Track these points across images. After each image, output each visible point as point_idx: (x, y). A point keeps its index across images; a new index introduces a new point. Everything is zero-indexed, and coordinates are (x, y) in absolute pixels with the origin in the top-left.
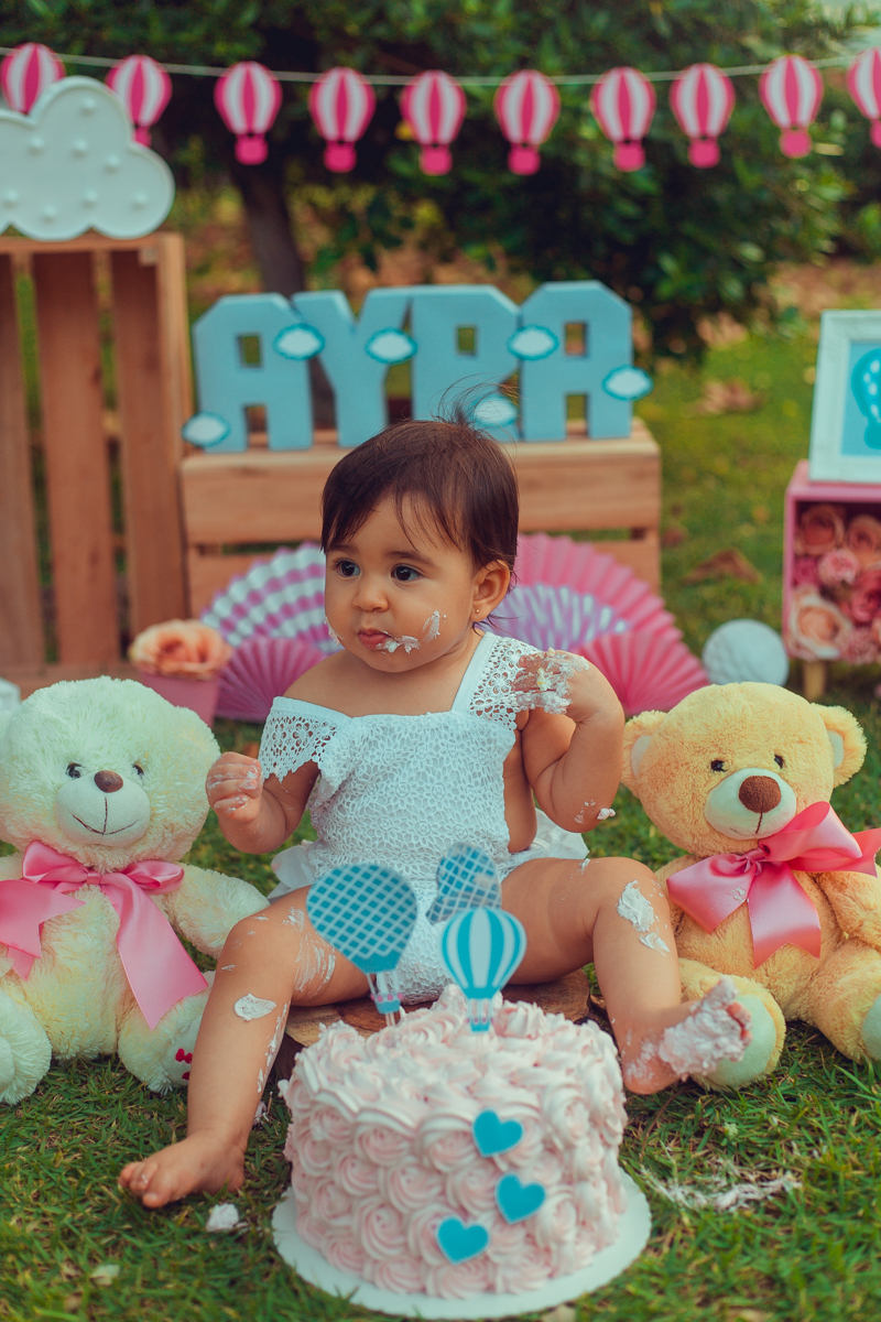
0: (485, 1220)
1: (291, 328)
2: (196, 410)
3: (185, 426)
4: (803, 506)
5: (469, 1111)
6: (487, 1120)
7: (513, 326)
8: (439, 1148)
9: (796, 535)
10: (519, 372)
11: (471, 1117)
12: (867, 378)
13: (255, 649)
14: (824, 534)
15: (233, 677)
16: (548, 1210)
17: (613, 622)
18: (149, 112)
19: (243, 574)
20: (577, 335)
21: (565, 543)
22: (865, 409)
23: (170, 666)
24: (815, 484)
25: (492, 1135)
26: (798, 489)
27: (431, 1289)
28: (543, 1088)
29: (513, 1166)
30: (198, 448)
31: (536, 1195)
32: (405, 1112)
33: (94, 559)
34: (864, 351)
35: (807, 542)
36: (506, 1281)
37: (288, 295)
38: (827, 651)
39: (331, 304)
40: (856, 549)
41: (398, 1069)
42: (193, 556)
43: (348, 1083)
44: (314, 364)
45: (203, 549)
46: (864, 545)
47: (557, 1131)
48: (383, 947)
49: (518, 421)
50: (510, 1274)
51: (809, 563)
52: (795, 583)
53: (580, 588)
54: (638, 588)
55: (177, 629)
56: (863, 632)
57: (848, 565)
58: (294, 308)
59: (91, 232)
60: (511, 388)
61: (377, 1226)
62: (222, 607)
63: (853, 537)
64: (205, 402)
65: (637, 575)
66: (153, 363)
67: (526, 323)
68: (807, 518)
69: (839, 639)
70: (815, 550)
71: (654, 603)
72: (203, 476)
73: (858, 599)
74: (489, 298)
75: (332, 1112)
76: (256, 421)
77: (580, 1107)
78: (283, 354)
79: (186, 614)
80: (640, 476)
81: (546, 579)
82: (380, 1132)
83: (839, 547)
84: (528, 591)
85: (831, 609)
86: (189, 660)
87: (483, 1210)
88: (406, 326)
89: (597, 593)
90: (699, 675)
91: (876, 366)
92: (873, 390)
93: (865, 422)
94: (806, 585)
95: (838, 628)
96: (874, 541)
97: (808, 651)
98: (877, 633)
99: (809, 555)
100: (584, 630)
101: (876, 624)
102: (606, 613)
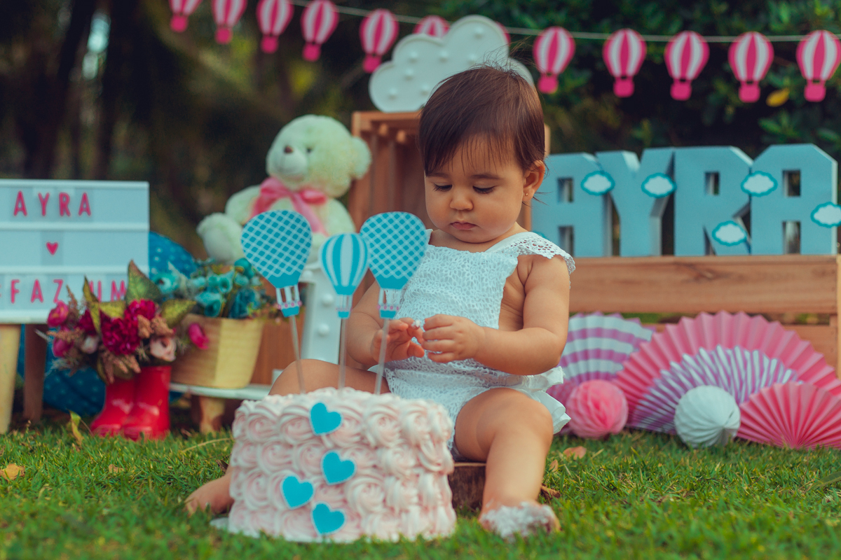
0: (313, 479)
5: (309, 402)
6: (319, 410)
7: (747, 172)
10: (749, 205)
11: (310, 407)
16: (358, 484)
17: (794, 381)
20: (793, 183)
21: (759, 320)
25: (322, 420)
29: (337, 446)
31: (349, 470)
37: (593, 154)
39: (623, 161)
44: (607, 196)
49: (748, 241)
53: (769, 353)
58: (596, 159)
60: (746, 218)
65: (817, 348)
67: (753, 172)
81: (744, 345)
84: (729, 352)
87: (313, 472)
88: (670, 173)
89: (783, 358)
100: (769, 384)
102: (788, 375)
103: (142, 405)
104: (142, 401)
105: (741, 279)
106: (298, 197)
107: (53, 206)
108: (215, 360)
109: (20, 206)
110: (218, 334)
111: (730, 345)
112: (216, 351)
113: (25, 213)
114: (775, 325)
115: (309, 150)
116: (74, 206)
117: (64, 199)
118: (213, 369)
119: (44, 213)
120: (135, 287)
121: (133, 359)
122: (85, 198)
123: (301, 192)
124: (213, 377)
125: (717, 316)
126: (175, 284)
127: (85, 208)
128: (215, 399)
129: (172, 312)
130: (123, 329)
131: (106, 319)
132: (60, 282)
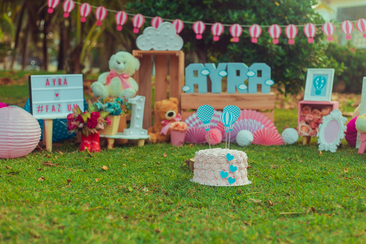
1: (204, 70)
2: (185, 85)
3: (182, 88)
4: (302, 105)
7: (247, 70)
9: (301, 112)
10: (248, 79)
11: (226, 155)
12: (316, 81)
13: (193, 129)
14: (307, 112)
15: (188, 134)
18: (180, 30)
19: (191, 115)
20: (259, 73)
21: (255, 112)
22: (316, 87)
23: (176, 129)
24: (305, 101)
30: (185, 92)
32: (215, 155)
34: (316, 76)
35: (303, 113)
37: (203, 64)
38: (307, 134)
39: (212, 66)
40: (313, 115)
44: (208, 77)
45: (184, 110)
46: (315, 114)
49: (248, 89)
51: (304, 118)
52: (300, 121)
53: (258, 120)
54: (269, 121)
55: (179, 123)
56: (314, 130)
57: (311, 117)
58: (204, 65)
59: (167, 50)
60: (247, 83)
62: (187, 121)
64: (186, 83)
65: (269, 119)
66: (177, 78)
67: (250, 70)
68: (304, 109)
69: (309, 132)
71: (272, 124)
73: (313, 124)
76: (196, 86)
78: (202, 74)
80: (270, 99)
81: (251, 118)
83: (309, 114)
84: (248, 120)
85: (307, 126)
86: (180, 128)
88: (226, 70)
89: (261, 121)
90: (280, 138)
91: (318, 79)
92: (317, 84)
93: (315, 90)
94: (302, 121)
95: (309, 130)
96: (317, 113)
97: (302, 134)
98: (316, 130)
99: (304, 116)
100: (258, 128)
101: (316, 128)
102: (263, 126)
103: (94, 142)
104: (94, 140)
105: (249, 100)
106: (121, 77)
107: (57, 82)
108: (112, 128)
109: (48, 83)
110: (113, 120)
111: (247, 118)
112: (113, 125)
113: (49, 85)
114: (259, 113)
115: (125, 63)
116: (62, 82)
117: (60, 80)
118: (111, 130)
119: (54, 85)
120: (91, 108)
121: (95, 129)
122: (65, 80)
123: (122, 75)
124: (111, 132)
125: (243, 111)
126: (101, 106)
127: (65, 83)
128: (112, 139)
129: (103, 115)
130: (93, 122)
131: (88, 119)
132: (60, 105)
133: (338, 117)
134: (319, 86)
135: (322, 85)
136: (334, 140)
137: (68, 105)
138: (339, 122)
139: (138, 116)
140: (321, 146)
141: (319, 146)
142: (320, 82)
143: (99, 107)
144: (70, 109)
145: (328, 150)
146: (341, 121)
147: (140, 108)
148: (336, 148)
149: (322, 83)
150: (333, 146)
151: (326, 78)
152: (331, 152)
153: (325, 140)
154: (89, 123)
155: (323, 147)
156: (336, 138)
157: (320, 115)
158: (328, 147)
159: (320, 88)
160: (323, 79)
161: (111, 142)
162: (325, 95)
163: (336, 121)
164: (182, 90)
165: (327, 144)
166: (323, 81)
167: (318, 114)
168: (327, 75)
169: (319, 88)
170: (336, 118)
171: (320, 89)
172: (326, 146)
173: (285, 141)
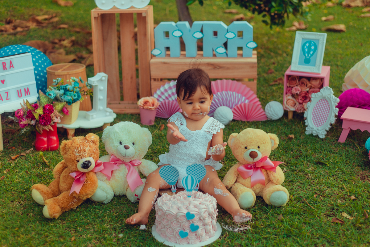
0: (188, 231)
1: (176, 30)
2: (155, 48)
3: (152, 51)
4: (289, 76)
5: (185, 212)
6: (188, 214)
7: (226, 32)
8: (180, 218)
9: (287, 82)
10: (227, 41)
11: (186, 213)
12: (305, 47)
13: (165, 102)
14: (294, 82)
15: (160, 109)
16: (199, 230)
17: (245, 100)
19: (164, 85)
21: (235, 82)
22: (305, 55)
23: (146, 107)
24: (292, 71)
25: (189, 216)
26: (288, 72)
27: (178, 242)
28: (200, 208)
29: (193, 222)
30: (154, 56)
31: (197, 227)
32: (174, 211)
33: (132, 78)
34: (306, 41)
35: (290, 84)
36: (191, 242)
37: (175, 22)
38: (293, 109)
39: (185, 25)
40: (301, 86)
41: (174, 203)
42: (152, 81)
43: (165, 205)
44: (181, 37)
45: (155, 80)
46: (303, 85)
47: (202, 216)
48: (173, 181)
49: (226, 53)
50: (192, 241)
51: (290, 89)
52: (286, 94)
53: (238, 93)
54: (251, 92)
55: (148, 99)
56: (301, 105)
57: (299, 90)
58: (177, 25)
59: (132, 7)
60: (226, 45)
61: (169, 231)
62: (159, 92)
63: (300, 83)
65: (251, 89)
67: (228, 31)
68: (290, 78)
69: (295, 107)
70: (292, 86)
71: (255, 96)
72: (155, 64)
73: (300, 98)
74: (220, 25)
75: (161, 210)
77: (207, 212)
78: (174, 36)
79: (151, 95)
80: (253, 67)
81: (230, 90)
82: (169, 214)
83: (297, 86)
84: (226, 92)
85: (294, 99)
86: (150, 106)
87: (187, 229)
88: (202, 31)
89: (242, 94)
90: (263, 113)
91: (307, 45)
92: (306, 50)
93: (304, 57)
94: (289, 94)
95: (295, 104)
96: (305, 84)
97: (288, 109)
98: (304, 106)
99: (290, 87)
100: (238, 102)
101: (304, 104)
102: (244, 98)
105: (228, 69)
108: (71, 117)
110: (71, 109)
111: (226, 90)
112: (71, 114)
114: (240, 83)
116: (8, 66)
117: (4, 65)
118: (71, 119)
120: (43, 99)
121: (50, 126)
122: (11, 62)
124: (71, 121)
125: (222, 81)
127: (11, 66)
128: (72, 129)
129: (59, 106)
130: (46, 118)
131: (40, 115)
132: (8, 93)
133: (329, 96)
134: (308, 53)
135: (311, 53)
136: (323, 123)
137: (18, 91)
138: (329, 102)
139: (101, 97)
140: (309, 128)
141: (307, 129)
142: (309, 48)
143: (53, 96)
144: (20, 96)
145: (316, 134)
146: (332, 101)
147: (102, 88)
148: (326, 133)
149: (312, 50)
150: (322, 131)
151: (317, 43)
152: (319, 138)
153: (313, 122)
154: (41, 121)
155: (311, 131)
156: (326, 121)
157: (308, 86)
158: (316, 131)
159: (310, 55)
160: (313, 45)
161: (71, 133)
162: (315, 65)
163: (327, 101)
164: (151, 54)
165: (315, 128)
166: (313, 48)
167: (307, 86)
168: (318, 40)
169: (308, 56)
170: (326, 97)
171: (310, 57)
172: (314, 130)
173: (268, 117)
